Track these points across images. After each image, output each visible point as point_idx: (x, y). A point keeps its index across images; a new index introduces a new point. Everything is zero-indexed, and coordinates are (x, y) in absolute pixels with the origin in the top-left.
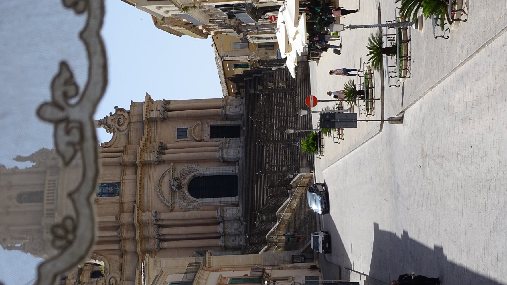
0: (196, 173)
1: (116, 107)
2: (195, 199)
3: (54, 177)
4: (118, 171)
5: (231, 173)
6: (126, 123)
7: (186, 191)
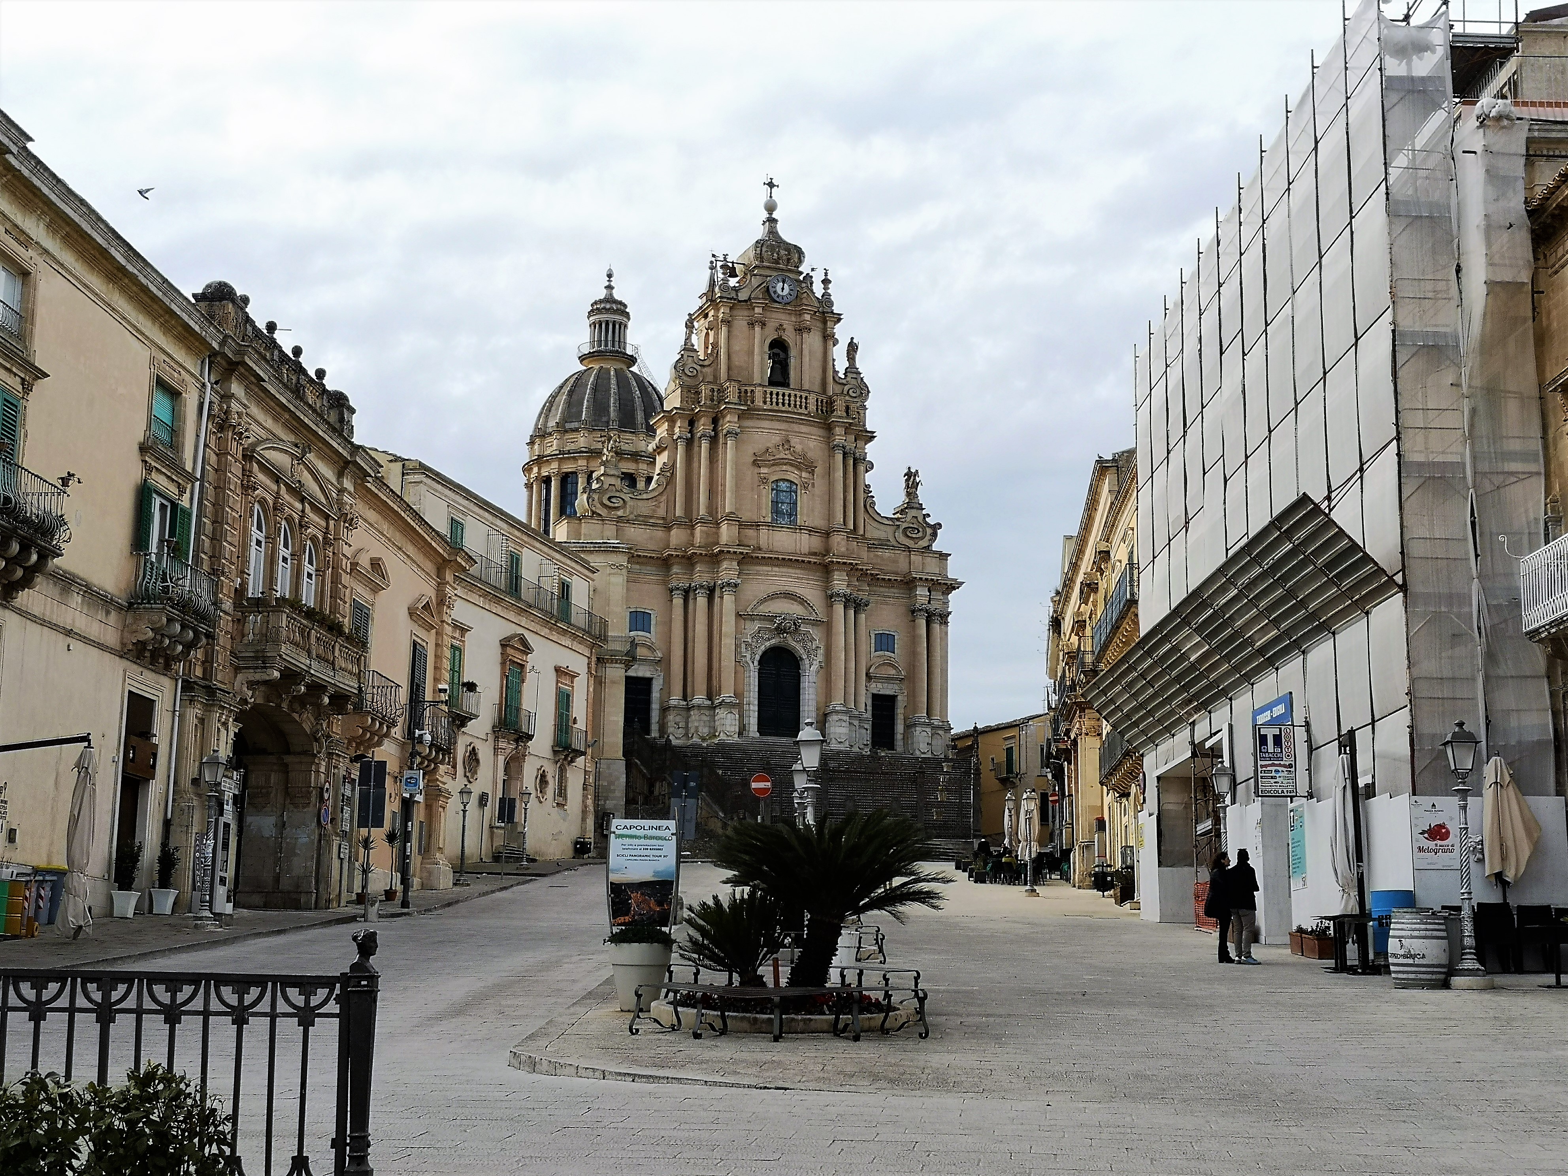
0: (807, 662)
1: (939, 525)
2: (758, 657)
3: (812, 407)
4: (818, 521)
5: (802, 726)
6: (909, 543)
7: (774, 642)
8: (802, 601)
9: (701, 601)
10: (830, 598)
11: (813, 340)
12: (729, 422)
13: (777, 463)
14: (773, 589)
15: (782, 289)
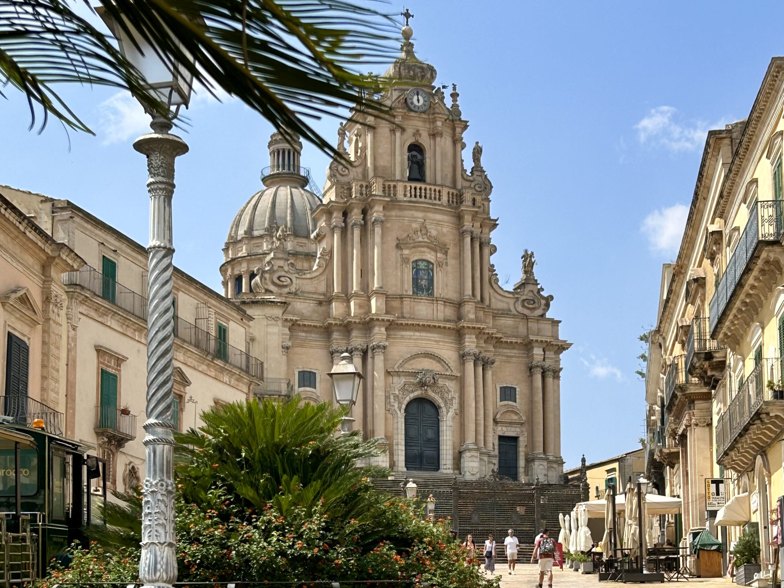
0: (444, 409)
1: (551, 298)
2: (404, 406)
3: (445, 198)
4: (452, 295)
5: (442, 462)
6: (526, 312)
7: (417, 393)
8: (439, 359)
10: (463, 357)
12: (377, 213)
13: (417, 246)
14: (415, 350)
15: (418, 101)
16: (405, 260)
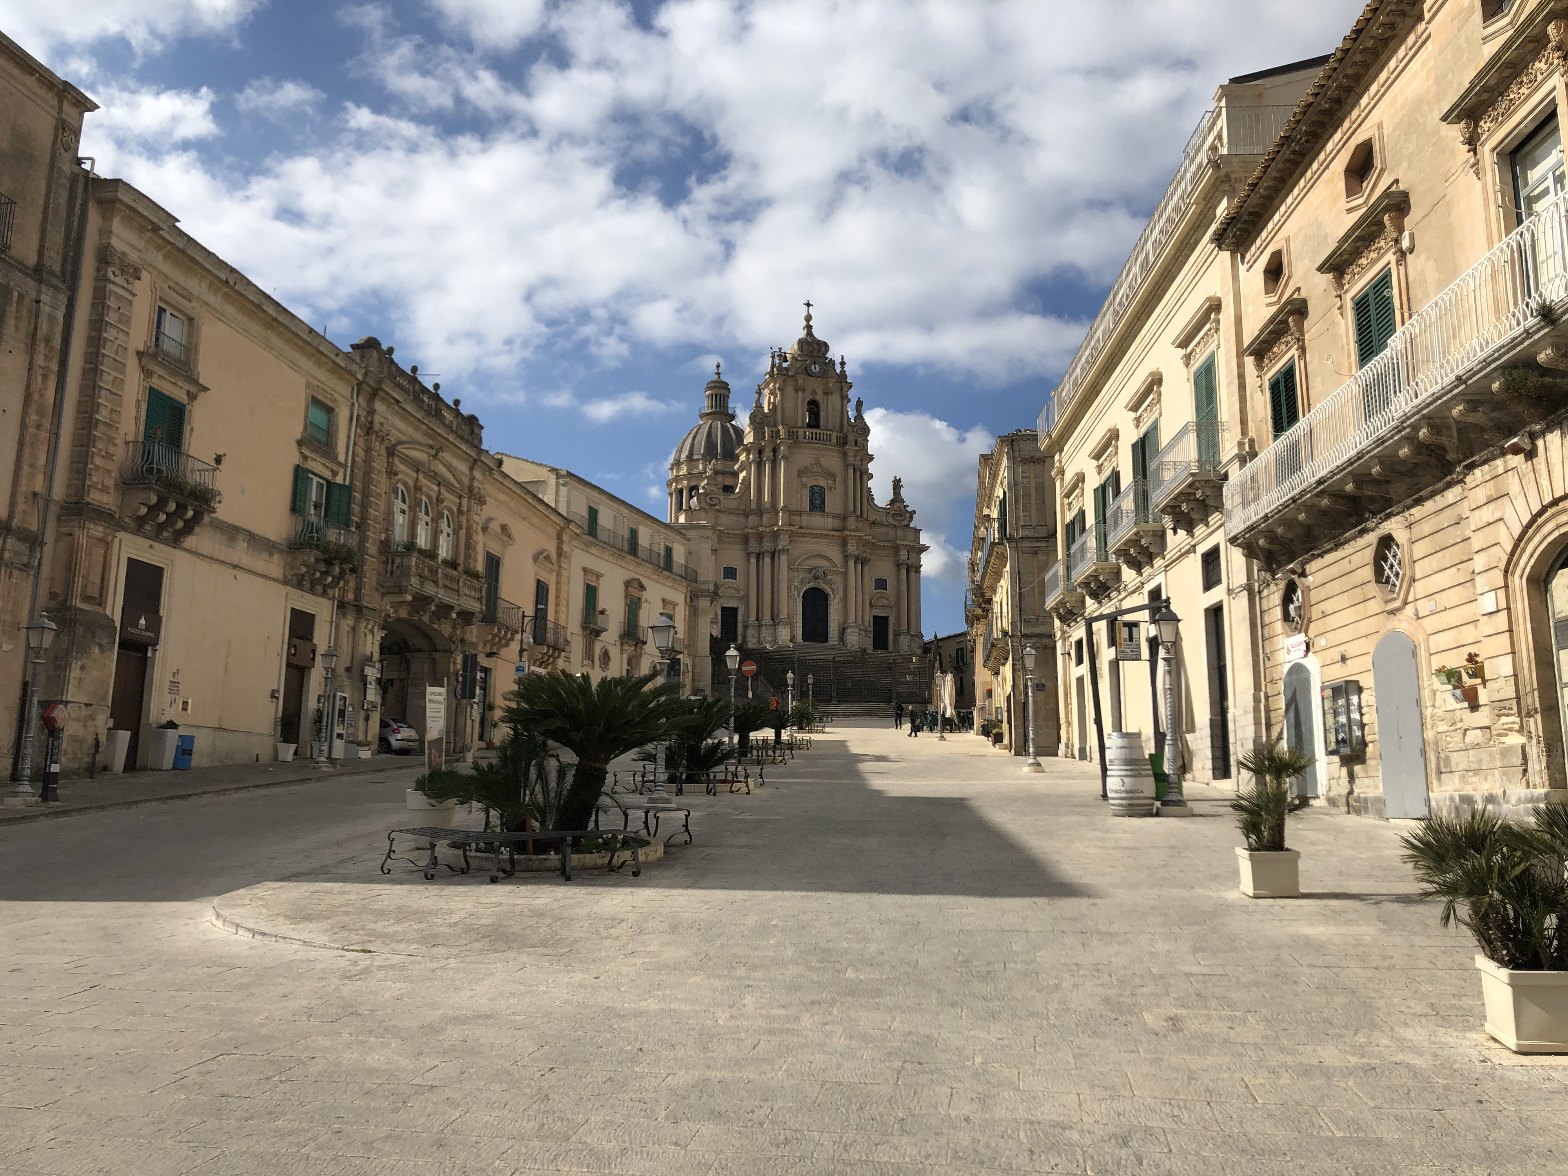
0: (832, 597)
1: (914, 512)
2: (801, 594)
3: (834, 440)
4: (839, 511)
5: (830, 636)
6: (896, 523)
7: (811, 585)
8: (828, 559)
9: (767, 560)
10: (846, 558)
11: (835, 399)
12: (783, 451)
13: (813, 475)
14: (811, 552)
15: (815, 368)
16: (804, 486)
